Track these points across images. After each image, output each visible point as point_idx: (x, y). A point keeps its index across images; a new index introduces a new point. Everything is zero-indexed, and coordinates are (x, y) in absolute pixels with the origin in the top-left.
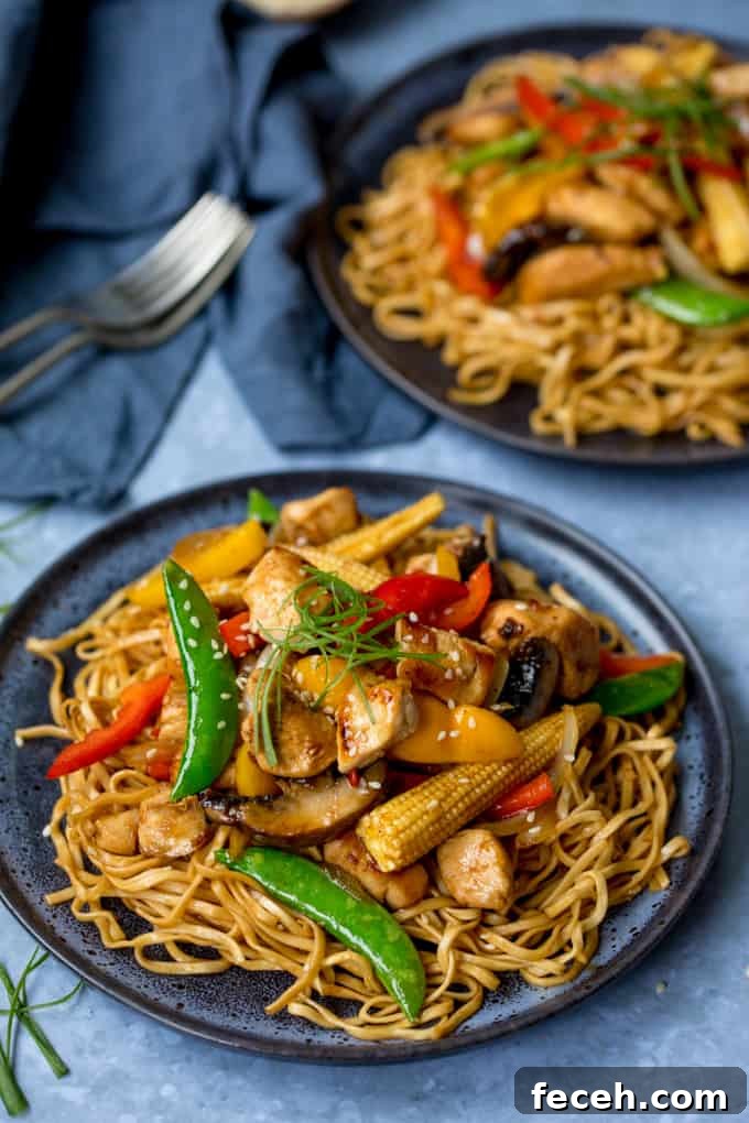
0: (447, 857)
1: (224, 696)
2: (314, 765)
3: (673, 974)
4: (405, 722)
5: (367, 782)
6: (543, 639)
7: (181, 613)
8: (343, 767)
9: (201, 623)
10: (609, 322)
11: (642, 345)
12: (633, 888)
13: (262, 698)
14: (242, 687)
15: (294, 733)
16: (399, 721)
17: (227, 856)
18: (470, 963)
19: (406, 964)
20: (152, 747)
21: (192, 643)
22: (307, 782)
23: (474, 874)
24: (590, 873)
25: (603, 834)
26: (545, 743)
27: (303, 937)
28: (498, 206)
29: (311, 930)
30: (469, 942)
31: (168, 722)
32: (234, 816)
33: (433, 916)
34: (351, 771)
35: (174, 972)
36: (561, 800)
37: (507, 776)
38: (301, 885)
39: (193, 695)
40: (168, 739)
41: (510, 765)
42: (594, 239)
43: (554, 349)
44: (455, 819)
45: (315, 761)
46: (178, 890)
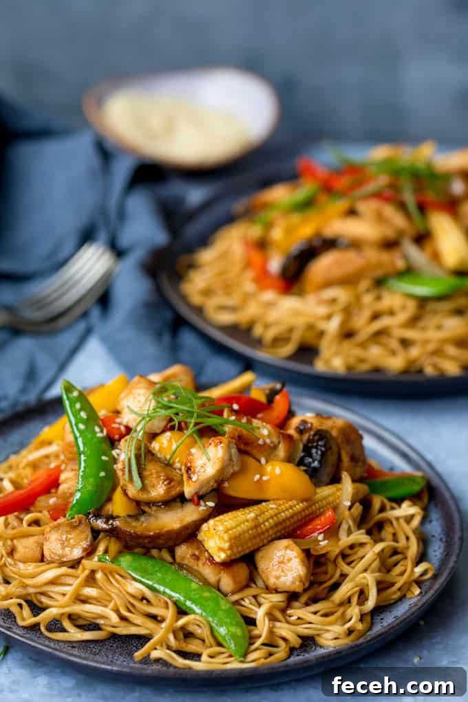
0: (262, 557)
1: (104, 458)
2: (167, 491)
3: (425, 653)
4: (231, 459)
5: (205, 502)
6: (327, 431)
7: (74, 410)
8: (188, 494)
9: (87, 415)
10: (368, 299)
11: (391, 313)
12: (395, 593)
13: (131, 451)
14: (116, 456)
15: (154, 471)
16: (226, 458)
17: (107, 558)
18: (280, 628)
19: (234, 623)
20: (53, 497)
21: (82, 426)
22: (163, 505)
23: (282, 565)
24: (365, 574)
25: (372, 552)
26: (329, 496)
27: (162, 607)
28: (288, 231)
29: (167, 603)
30: (279, 615)
31: (65, 481)
32: (112, 524)
33: (253, 600)
34: (193, 496)
35: (68, 639)
36: (341, 529)
37: (303, 510)
38: (159, 575)
39: (82, 456)
40: (64, 493)
41: (305, 503)
42: (355, 245)
43: (329, 317)
44: (267, 530)
45: (168, 488)
46: (71, 582)
